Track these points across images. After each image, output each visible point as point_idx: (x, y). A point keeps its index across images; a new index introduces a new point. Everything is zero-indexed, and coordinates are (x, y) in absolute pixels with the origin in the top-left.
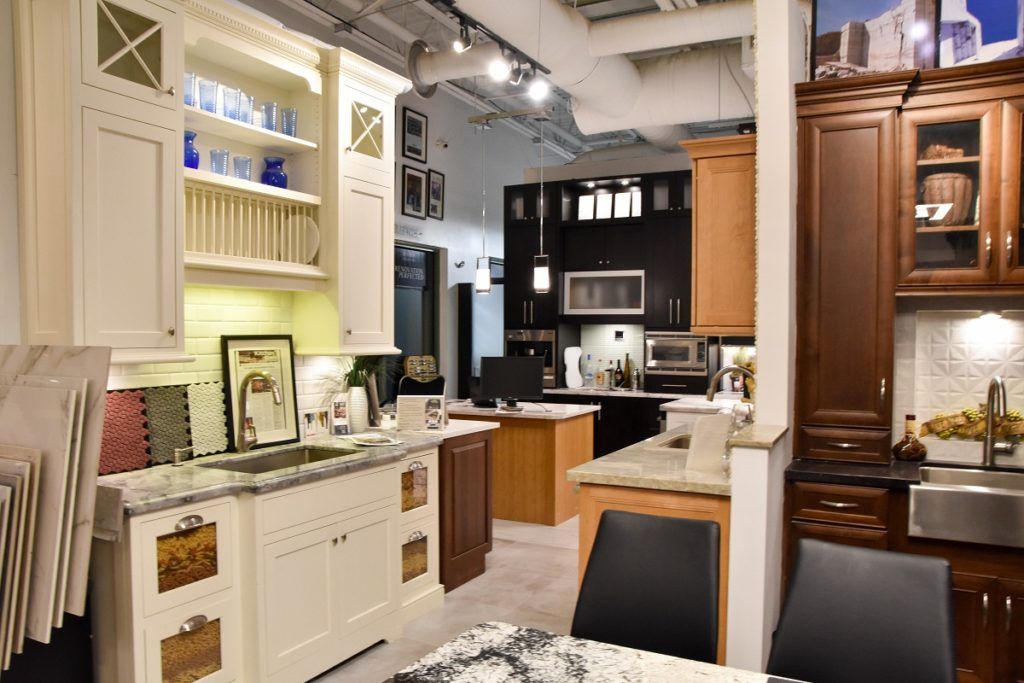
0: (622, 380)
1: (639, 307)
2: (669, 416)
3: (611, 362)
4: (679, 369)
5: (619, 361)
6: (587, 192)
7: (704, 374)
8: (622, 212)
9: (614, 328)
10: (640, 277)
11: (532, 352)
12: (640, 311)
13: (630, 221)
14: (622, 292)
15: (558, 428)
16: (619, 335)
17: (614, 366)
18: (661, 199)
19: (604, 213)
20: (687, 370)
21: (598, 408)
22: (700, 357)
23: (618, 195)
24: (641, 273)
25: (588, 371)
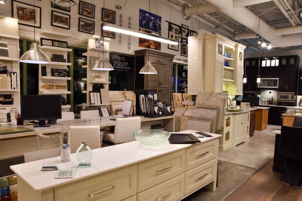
0: (271, 103)
1: (277, 86)
2: (288, 110)
3: (268, 99)
4: (287, 101)
5: (270, 98)
6: (264, 60)
7: (293, 102)
8: (273, 65)
9: (268, 91)
10: (277, 80)
11: (250, 96)
12: (277, 87)
13: (275, 67)
14: (272, 83)
15: (263, 111)
16: (270, 92)
17: (269, 100)
18: (284, 62)
19: (268, 65)
20: (289, 101)
21: (270, 108)
22: (292, 98)
23: (272, 61)
24: (278, 79)
25: (262, 100)
